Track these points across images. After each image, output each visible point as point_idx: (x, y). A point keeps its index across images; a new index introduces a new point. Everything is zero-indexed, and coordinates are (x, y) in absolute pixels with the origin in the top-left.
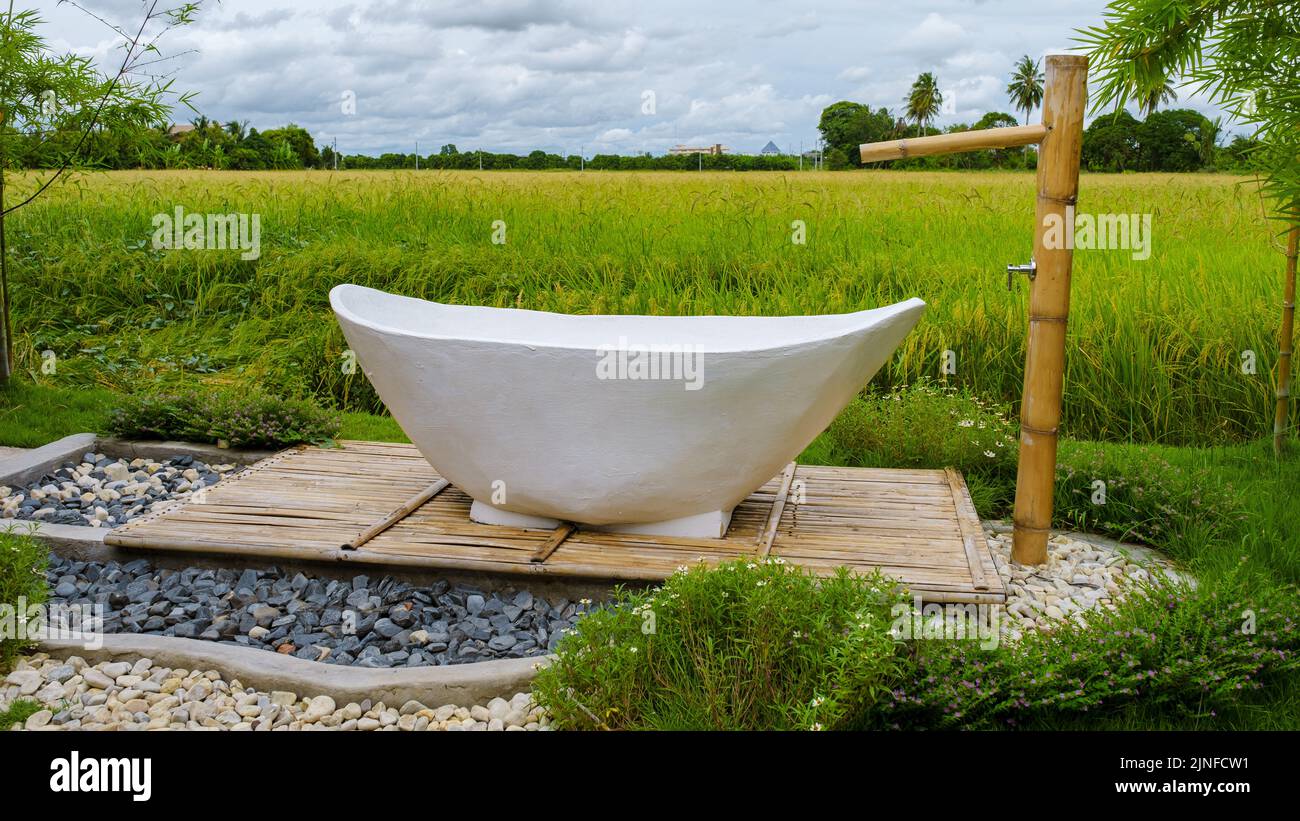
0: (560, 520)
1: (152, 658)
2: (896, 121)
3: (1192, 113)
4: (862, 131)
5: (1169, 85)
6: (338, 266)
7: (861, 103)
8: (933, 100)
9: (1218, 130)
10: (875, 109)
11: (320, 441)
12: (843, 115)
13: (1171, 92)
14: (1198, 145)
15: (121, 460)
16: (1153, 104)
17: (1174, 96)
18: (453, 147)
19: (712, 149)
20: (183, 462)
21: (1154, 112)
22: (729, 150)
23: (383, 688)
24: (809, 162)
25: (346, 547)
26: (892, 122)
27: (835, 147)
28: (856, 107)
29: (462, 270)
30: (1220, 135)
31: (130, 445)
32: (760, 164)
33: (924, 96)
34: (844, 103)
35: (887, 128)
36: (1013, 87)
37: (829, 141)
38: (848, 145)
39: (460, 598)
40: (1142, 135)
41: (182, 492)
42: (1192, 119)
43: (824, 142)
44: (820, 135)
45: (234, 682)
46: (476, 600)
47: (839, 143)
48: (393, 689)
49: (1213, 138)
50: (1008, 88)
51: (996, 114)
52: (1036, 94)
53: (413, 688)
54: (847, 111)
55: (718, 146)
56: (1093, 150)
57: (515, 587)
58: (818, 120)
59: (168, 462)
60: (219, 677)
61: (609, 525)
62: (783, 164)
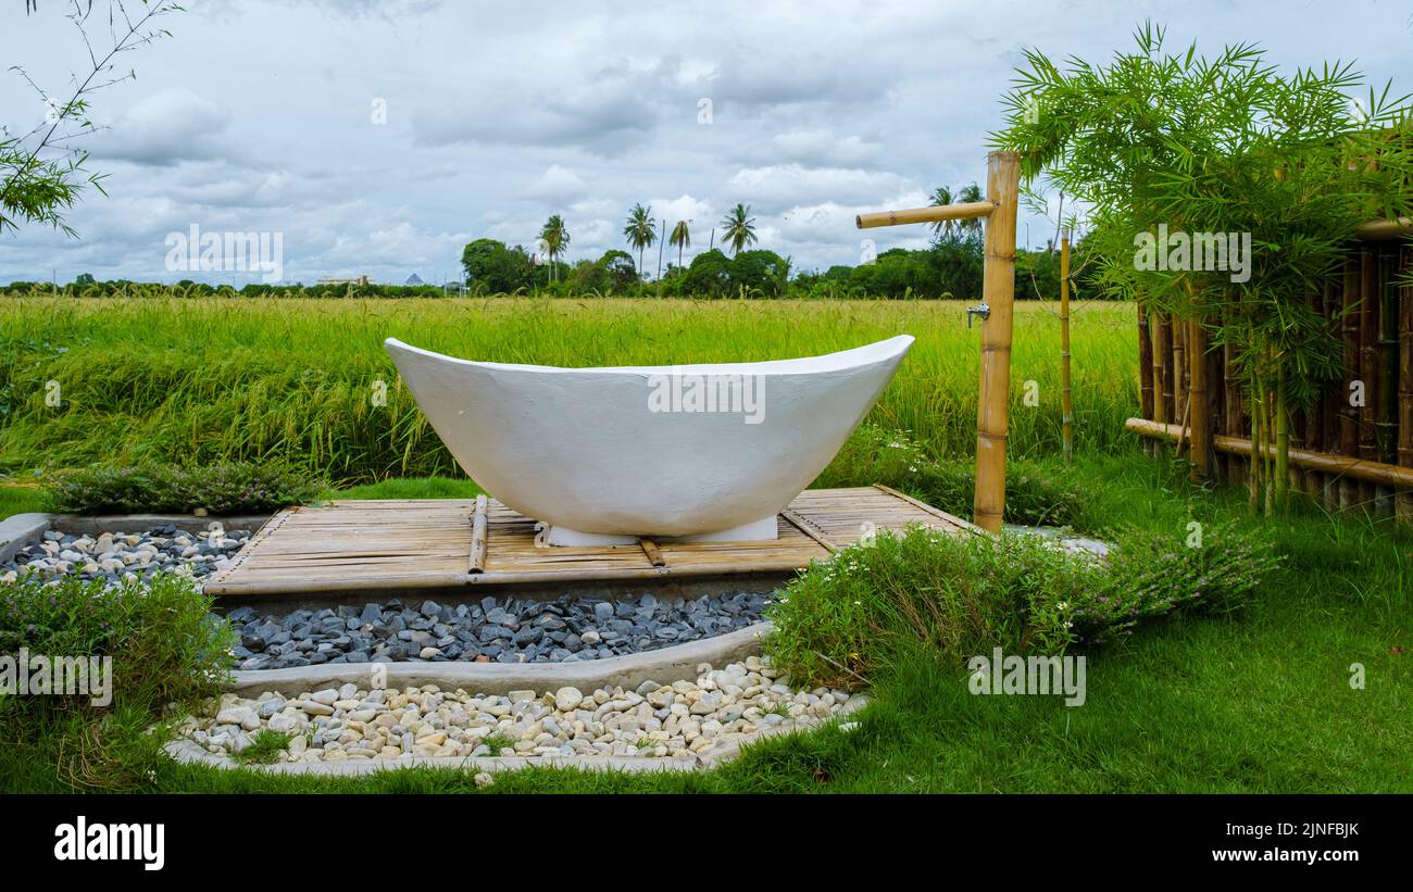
0: (637, 536)
1: (355, 683)
2: (530, 256)
3: (769, 252)
4: (501, 265)
5: (751, 230)
6: (114, 369)
7: (498, 240)
8: (561, 239)
9: (789, 266)
10: (510, 246)
11: (308, 502)
12: (484, 251)
13: (752, 235)
14: (775, 278)
15: (85, 535)
16: (740, 246)
17: (755, 239)
18: (89, 277)
19: (359, 280)
20: (166, 531)
21: (740, 251)
22: (375, 281)
23: (620, 673)
24: (455, 291)
25: (473, 571)
26: (526, 257)
27: (477, 278)
28: (494, 243)
29: (255, 369)
30: (792, 271)
31: (92, 520)
32: (408, 293)
33: (554, 233)
34: (483, 240)
35: (522, 262)
36: (628, 229)
37: (471, 273)
38: (489, 277)
39: (590, 606)
40: (733, 270)
41: (189, 557)
42: (769, 257)
43: (467, 274)
44: (462, 267)
45: (460, 690)
46: (604, 607)
47: (480, 275)
48: (628, 673)
49: (786, 273)
50: (624, 230)
51: (615, 251)
52: (647, 235)
53: (645, 670)
54: (486, 247)
55: (365, 278)
56: (695, 282)
57: (633, 593)
58: (460, 254)
59: (148, 533)
60: (439, 689)
61: (683, 536)
62: (430, 293)
